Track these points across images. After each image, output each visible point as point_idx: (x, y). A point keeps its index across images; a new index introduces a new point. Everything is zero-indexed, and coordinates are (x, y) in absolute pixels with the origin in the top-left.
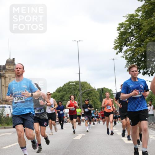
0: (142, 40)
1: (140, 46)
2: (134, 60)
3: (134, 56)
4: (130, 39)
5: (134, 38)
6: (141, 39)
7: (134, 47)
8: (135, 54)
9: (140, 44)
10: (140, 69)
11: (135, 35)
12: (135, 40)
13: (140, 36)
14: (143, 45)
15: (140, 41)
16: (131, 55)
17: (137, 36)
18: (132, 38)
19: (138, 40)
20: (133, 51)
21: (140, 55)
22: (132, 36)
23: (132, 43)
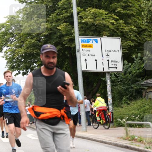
0: (23, 41)
1: (20, 47)
2: (15, 60)
3: (14, 57)
4: (11, 40)
5: (15, 39)
6: (21, 40)
7: (14, 48)
8: (15, 55)
9: (20, 45)
10: (20, 69)
11: (15, 36)
12: (15, 40)
13: (21, 37)
14: (23, 46)
15: (20, 42)
16: (11, 55)
17: (17, 37)
18: (12, 38)
19: (19, 41)
20: (13, 52)
21: (20, 56)
22: (13, 37)
23: (12, 44)
